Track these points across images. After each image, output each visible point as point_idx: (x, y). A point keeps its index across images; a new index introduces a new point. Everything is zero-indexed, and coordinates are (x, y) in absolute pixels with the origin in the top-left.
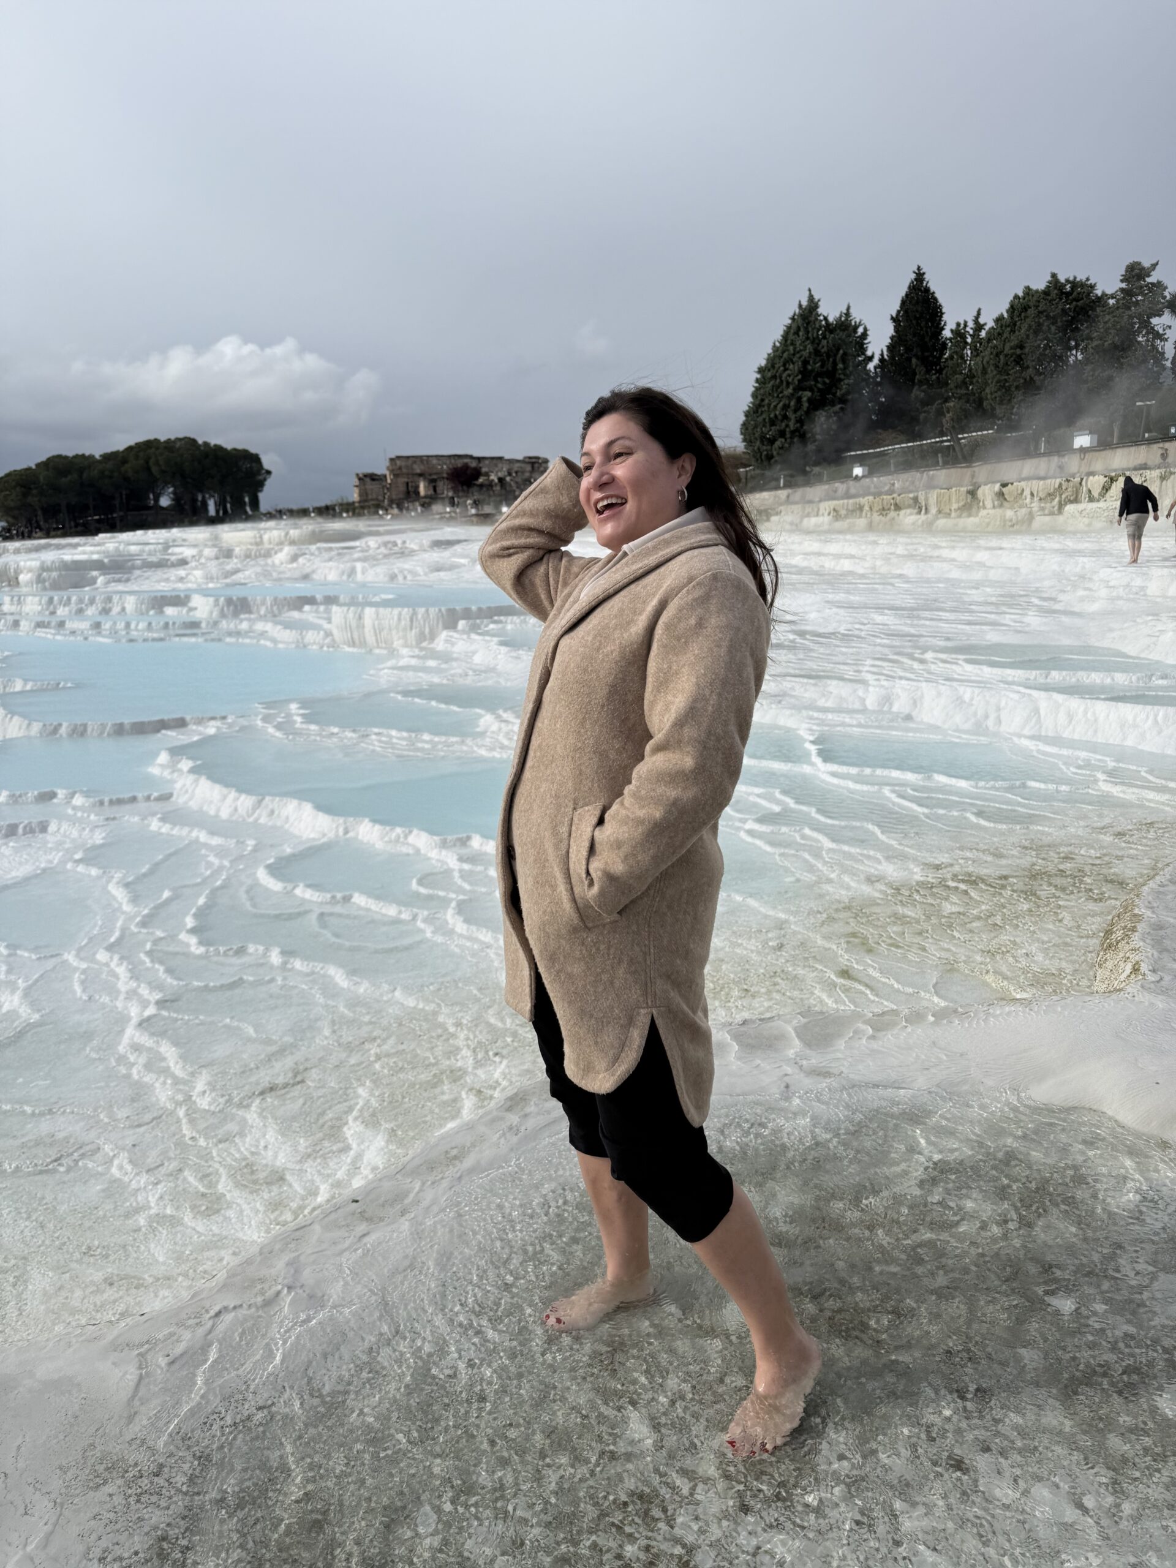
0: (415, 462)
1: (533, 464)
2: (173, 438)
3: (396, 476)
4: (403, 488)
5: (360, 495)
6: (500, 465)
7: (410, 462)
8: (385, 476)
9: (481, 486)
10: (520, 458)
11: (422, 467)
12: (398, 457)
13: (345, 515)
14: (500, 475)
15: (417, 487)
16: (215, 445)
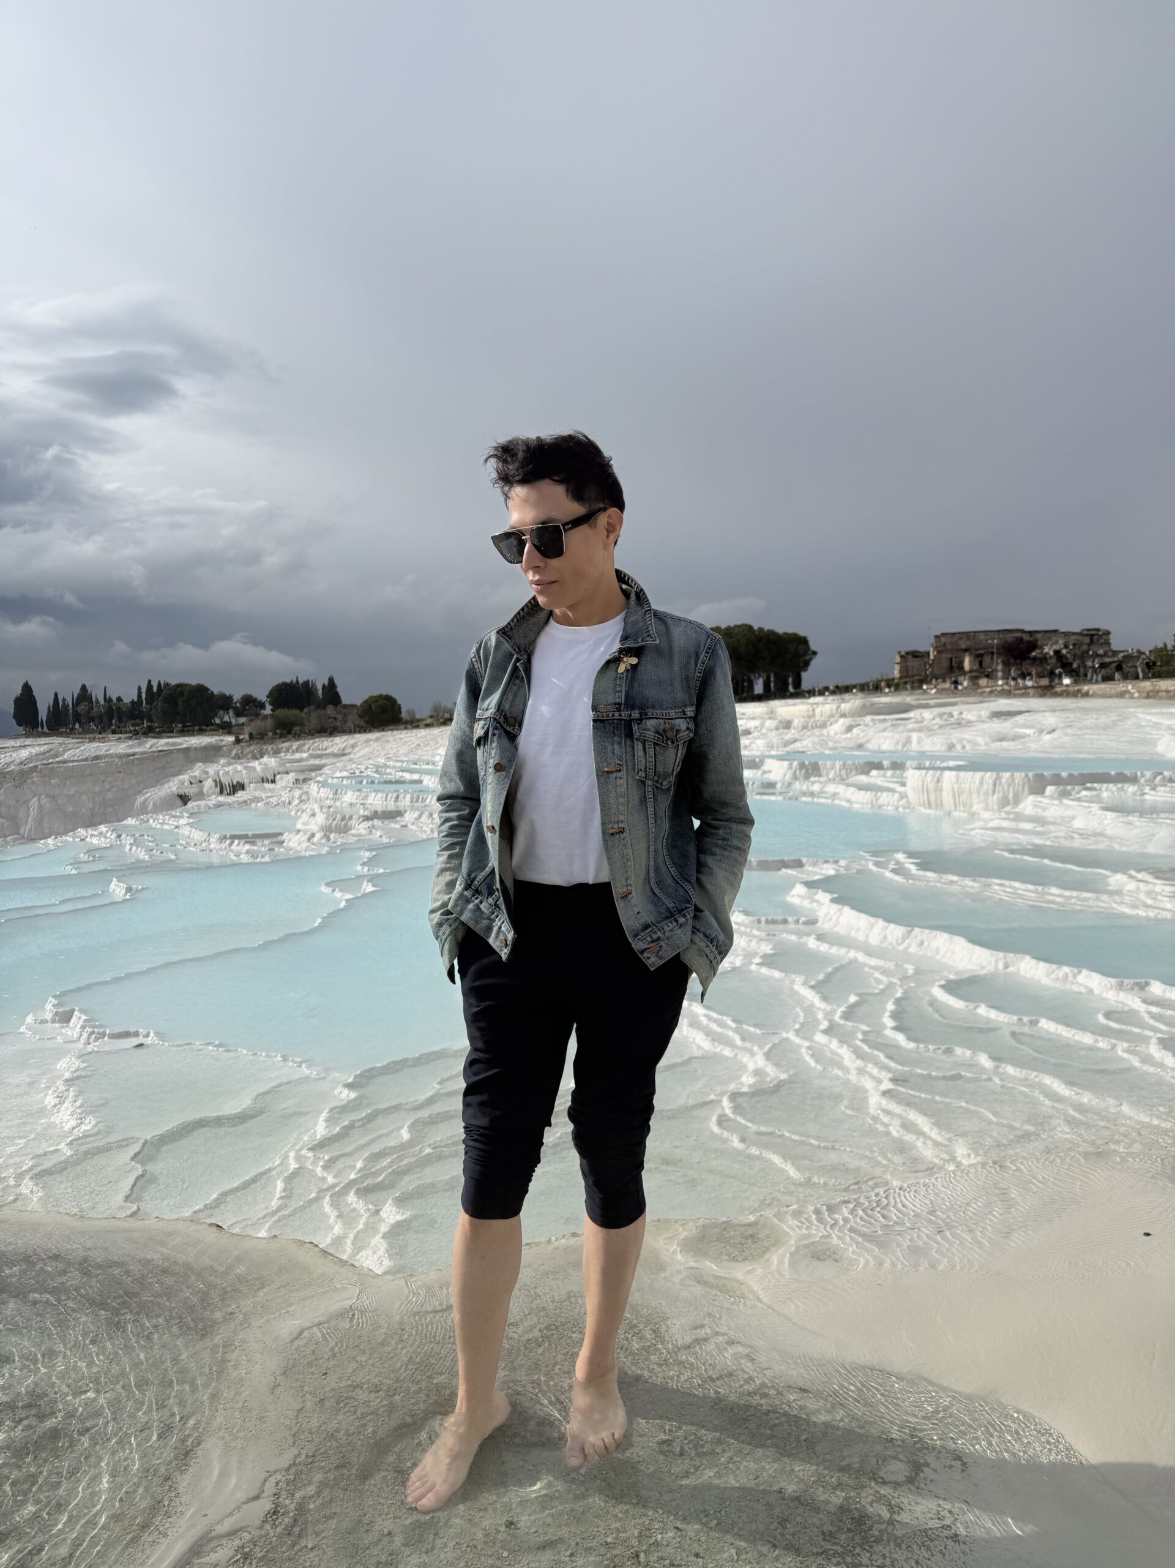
0: (961, 638)
1: (1092, 636)
2: (732, 625)
3: (940, 652)
4: (946, 664)
5: (901, 672)
6: (1054, 638)
7: (956, 638)
8: (928, 653)
9: (1035, 659)
10: (1078, 630)
11: (968, 643)
12: (943, 634)
13: (887, 690)
14: (1056, 647)
15: (962, 662)
16: (768, 630)
